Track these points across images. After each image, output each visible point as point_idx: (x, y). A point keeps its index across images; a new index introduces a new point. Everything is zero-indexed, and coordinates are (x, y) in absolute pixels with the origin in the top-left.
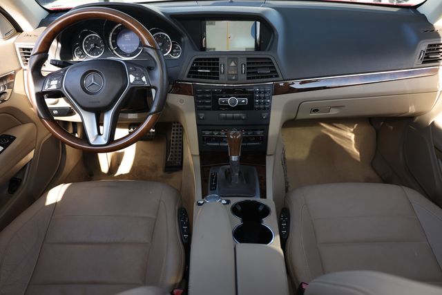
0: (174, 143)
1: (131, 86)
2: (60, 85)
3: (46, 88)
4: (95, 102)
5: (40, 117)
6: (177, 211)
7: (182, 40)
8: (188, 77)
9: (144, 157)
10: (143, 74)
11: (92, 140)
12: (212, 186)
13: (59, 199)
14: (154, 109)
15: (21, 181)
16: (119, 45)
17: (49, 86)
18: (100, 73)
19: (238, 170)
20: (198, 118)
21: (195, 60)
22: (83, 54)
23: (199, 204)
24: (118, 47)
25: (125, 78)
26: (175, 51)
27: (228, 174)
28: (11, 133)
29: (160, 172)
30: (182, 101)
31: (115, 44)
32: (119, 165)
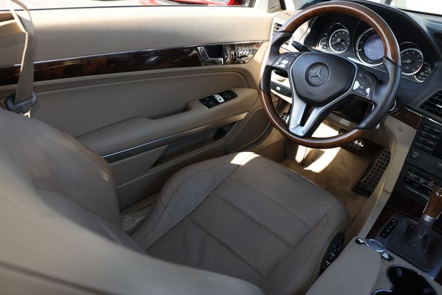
0: (377, 168)
1: (353, 93)
2: (288, 66)
3: (276, 65)
4: (311, 94)
5: (260, 88)
6: (335, 234)
7: (436, 64)
8: (422, 107)
9: (341, 166)
10: (369, 85)
11: (291, 127)
12: (384, 231)
13: (243, 164)
14: (363, 125)
15: (226, 133)
16: (365, 48)
17: (280, 63)
18: (328, 68)
19: (425, 233)
20: (410, 155)
21: (439, 92)
22: (327, 46)
23: (358, 242)
24: (363, 50)
25: (350, 83)
26: (422, 74)
27: (410, 231)
28: (236, 91)
29: (348, 188)
30: (401, 130)
31: (361, 46)
32: (313, 161)
